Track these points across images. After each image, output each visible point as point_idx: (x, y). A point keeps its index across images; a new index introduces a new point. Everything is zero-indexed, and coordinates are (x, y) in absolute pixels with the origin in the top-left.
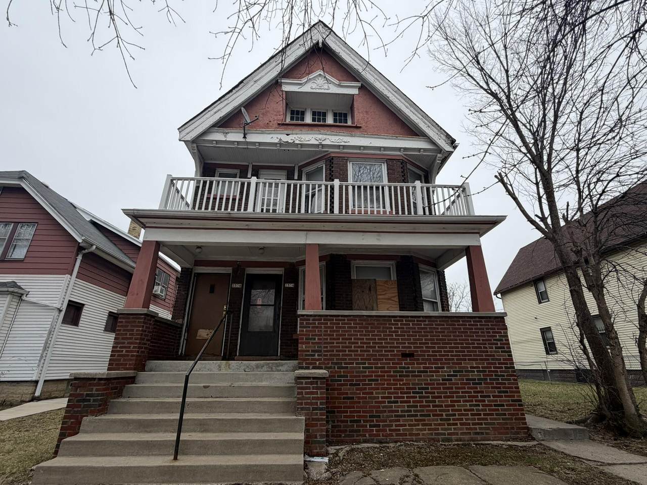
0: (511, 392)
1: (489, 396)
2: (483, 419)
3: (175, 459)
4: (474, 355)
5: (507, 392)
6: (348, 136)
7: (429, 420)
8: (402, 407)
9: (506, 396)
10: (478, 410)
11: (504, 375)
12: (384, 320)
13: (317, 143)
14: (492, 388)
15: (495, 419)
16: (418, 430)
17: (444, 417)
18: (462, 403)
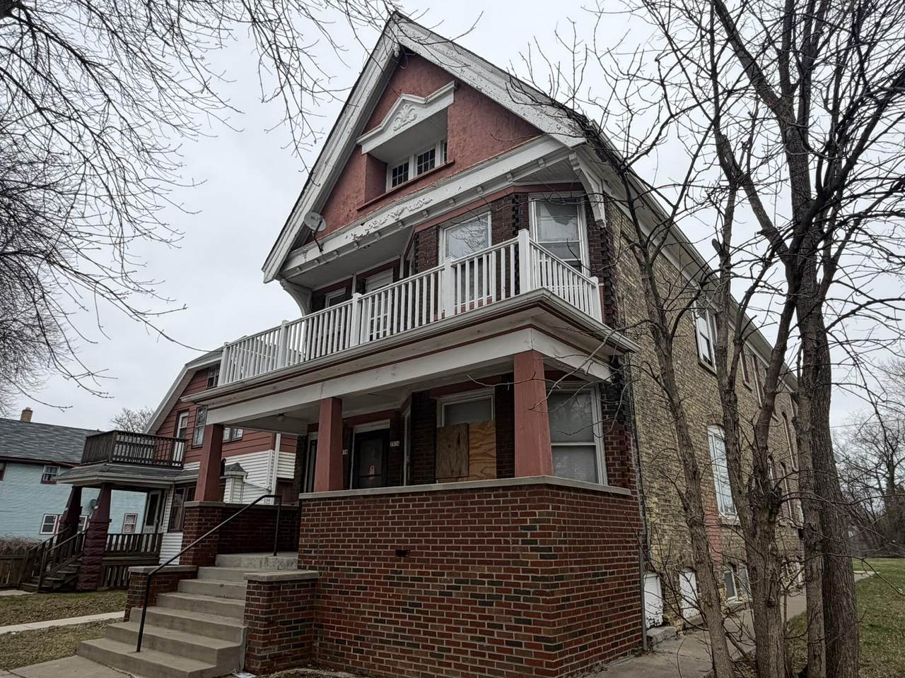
0: (536, 623)
1: (501, 627)
2: (487, 663)
3: (138, 650)
4: (489, 555)
5: (529, 622)
6: (431, 190)
7: (417, 653)
8: (386, 629)
9: (527, 630)
10: (481, 647)
11: (529, 592)
12: (381, 501)
13: (393, 221)
14: (508, 612)
15: (506, 666)
16: (402, 664)
17: (436, 651)
18: (461, 633)
